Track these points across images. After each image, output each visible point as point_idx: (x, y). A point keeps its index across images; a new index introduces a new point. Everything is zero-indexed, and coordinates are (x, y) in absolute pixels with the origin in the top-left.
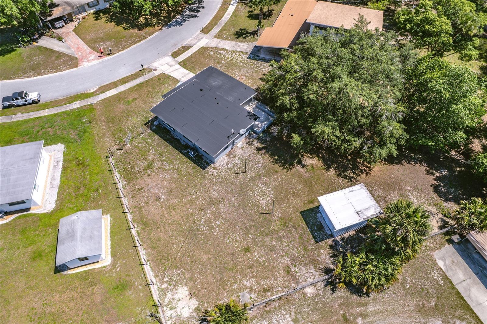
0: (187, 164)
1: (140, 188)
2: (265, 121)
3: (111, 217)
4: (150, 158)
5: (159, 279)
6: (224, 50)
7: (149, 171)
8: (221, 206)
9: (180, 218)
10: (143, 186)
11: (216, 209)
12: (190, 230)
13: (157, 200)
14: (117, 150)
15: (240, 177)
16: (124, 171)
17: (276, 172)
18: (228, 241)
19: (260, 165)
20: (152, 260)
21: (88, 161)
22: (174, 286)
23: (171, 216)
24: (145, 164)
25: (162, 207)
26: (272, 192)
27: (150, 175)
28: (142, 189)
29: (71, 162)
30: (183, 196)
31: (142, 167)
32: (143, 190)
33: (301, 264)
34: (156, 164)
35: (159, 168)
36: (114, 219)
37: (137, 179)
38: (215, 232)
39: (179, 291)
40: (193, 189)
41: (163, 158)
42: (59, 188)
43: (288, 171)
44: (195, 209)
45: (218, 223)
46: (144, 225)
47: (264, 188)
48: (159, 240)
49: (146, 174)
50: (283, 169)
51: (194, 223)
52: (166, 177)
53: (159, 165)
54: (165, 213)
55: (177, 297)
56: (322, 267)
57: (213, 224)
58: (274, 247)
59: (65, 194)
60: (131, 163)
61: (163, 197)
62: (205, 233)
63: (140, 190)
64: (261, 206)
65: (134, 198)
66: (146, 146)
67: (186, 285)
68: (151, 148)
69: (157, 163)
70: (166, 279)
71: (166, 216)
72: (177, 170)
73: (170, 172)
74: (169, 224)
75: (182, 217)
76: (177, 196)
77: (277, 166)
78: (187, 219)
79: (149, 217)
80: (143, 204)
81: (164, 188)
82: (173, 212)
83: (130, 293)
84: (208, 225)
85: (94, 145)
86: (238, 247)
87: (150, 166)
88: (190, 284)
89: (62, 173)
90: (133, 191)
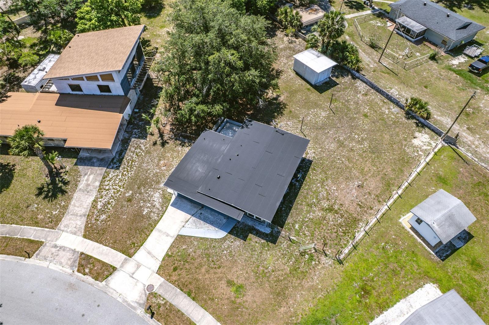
0: (313, 177)
1: (358, 207)
2: (232, 129)
3: (400, 218)
4: (320, 214)
5: (420, 158)
6: (95, 201)
7: (336, 207)
8: (341, 138)
9: (367, 162)
10: (355, 204)
11: (346, 141)
12: (373, 153)
13: (362, 187)
14: (326, 255)
15: (307, 133)
16: (348, 233)
17: (291, 111)
18: (366, 127)
19: (288, 123)
20: (411, 168)
21: (357, 284)
22: (417, 148)
23: (370, 170)
24: (330, 216)
25: (366, 180)
26: (312, 110)
27: (341, 205)
28: (359, 204)
29: (367, 307)
30: (347, 167)
31: (335, 216)
32: (360, 203)
33: (358, 89)
34: (325, 204)
35: (328, 199)
36: (400, 214)
37: (351, 215)
38: (364, 136)
39: (417, 144)
40: (337, 163)
41: (315, 201)
42: (407, 295)
43: (287, 105)
44: (354, 155)
45: (356, 136)
46: (389, 186)
47: (311, 116)
48: (394, 170)
49: (341, 209)
50: (285, 108)
51: (365, 151)
52: (335, 189)
53: (325, 201)
54: (370, 175)
55: (422, 144)
56: (353, 81)
57: (360, 139)
58: (354, 102)
59: (408, 283)
60: (335, 230)
61: (356, 183)
62: (369, 142)
63: (361, 206)
64: (328, 114)
65: (372, 207)
66: (307, 226)
67: (411, 142)
68: (307, 220)
69: (322, 204)
70: (416, 154)
71: (372, 173)
72: (322, 183)
73: (328, 188)
74: (377, 168)
75: (366, 161)
76: (350, 172)
77: (284, 112)
78: (366, 157)
79: (381, 185)
80: (373, 196)
81: (347, 186)
82: (365, 170)
83: (441, 173)
84: (362, 142)
85: (332, 293)
86: (367, 121)
87: (330, 209)
88: (408, 140)
89: (389, 307)
90: (366, 212)
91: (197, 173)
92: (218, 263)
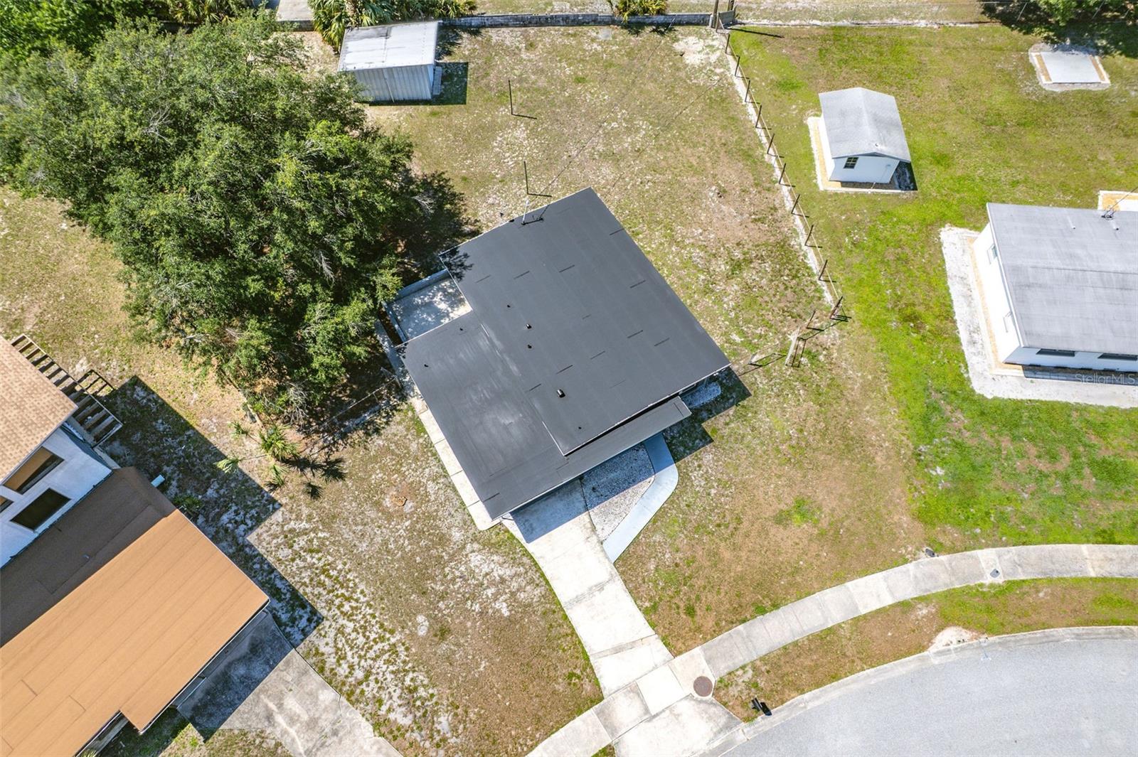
0: (650, 247)
1: (759, 224)
3: (816, 185)
4: (736, 287)
5: (727, 79)
7: (738, 254)
8: (601, 148)
9: (682, 150)
10: (751, 225)
11: (612, 146)
12: (668, 128)
13: (725, 191)
14: (820, 330)
15: (542, 189)
16: (798, 271)
17: (464, 179)
18: (606, 97)
19: (491, 201)
20: (737, 104)
21: (894, 322)
22: (705, 68)
23: (699, 157)
24: (749, 275)
25: (714, 176)
26: (495, 144)
27: (738, 244)
28: (755, 220)
29: (937, 333)
30: (670, 184)
31: (754, 268)
32: (753, 217)
33: (507, 47)
34: (721, 267)
35: (714, 255)
36: (810, 179)
37: (766, 244)
38: (623, 114)
39: (698, 62)
40: (647, 191)
41: (702, 277)
42: (944, 270)
43: (443, 173)
44: (651, 156)
45: (614, 125)
46: (750, 156)
47: (507, 155)
48: (724, 128)
49: (746, 250)
50: (447, 181)
51: (657, 136)
52: (700, 231)
53: (714, 262)
54: (709, 165)
55: (702, 56)
56: (480, 38)
57: (624, 124)
58: (534, 73)
59: (927, 256)
60: (782, 287)
61: (711, 194)
62: (641, 116)
63: (759, 219)
64: (527, 129)
65: (772, 206)
66: (747, 322)
67: (687, 65)
68: (733, 314)
69: (718, 270)
70: (717, 78)
71: (707, 159)
72: (673, 241)
73: (692, 241)
74: (704, 145)
75: (678, 149)
76: (683, 187)
77: (457, 190)
78: (670, 144)
79: (741, 165)
80: (753, 190)
81: (707, 209)
82: (695, 163)
83: (772, 77)
84: (633, 126)
85: (890, 367)
86: (593, 87)
87: (737, 266)
88: (681, 65)
89: (951, 306)
90: (775, 221)
91: (515, 431)
92: (728, 518)
